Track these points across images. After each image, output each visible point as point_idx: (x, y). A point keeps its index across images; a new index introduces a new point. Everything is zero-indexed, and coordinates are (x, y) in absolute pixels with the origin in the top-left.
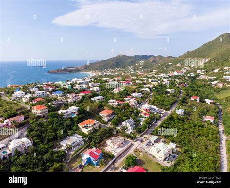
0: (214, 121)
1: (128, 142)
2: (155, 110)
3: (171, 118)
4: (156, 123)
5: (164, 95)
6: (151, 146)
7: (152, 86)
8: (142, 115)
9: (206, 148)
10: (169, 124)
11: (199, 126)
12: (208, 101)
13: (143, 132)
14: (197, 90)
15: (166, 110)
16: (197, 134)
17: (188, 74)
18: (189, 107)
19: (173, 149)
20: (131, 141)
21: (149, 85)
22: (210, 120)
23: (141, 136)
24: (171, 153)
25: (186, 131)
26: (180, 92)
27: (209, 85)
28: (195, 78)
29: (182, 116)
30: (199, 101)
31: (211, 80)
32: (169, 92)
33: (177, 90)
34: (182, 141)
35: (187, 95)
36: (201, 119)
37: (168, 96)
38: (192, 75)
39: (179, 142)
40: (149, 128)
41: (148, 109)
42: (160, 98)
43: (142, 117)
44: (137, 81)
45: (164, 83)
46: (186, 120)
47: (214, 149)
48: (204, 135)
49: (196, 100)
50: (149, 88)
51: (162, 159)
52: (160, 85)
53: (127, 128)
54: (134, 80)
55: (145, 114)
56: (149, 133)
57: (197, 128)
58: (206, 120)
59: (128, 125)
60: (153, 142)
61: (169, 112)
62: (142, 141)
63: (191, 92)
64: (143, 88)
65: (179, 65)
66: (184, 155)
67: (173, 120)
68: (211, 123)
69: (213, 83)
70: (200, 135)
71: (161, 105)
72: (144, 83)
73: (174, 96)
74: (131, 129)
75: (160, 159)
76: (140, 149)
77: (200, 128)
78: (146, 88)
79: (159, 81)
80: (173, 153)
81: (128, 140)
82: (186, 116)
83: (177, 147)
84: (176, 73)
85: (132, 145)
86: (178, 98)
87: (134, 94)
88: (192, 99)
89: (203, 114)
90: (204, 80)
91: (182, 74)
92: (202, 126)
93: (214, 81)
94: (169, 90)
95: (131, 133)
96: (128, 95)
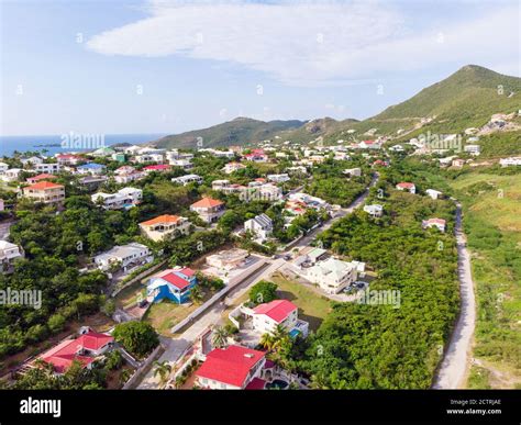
0: (446, 229)
1: (258, 259)
2: (317, 204)
3: (354, 219)
4: (320, 226)
5: (337, 180)
6: (308, 267)
7: (311, 163)
8: (289, 210)
9: (430, 271)
10: (349, 228)
11: (415, 235)
12: (433, 194)
13: (290, 241)
14: (409, 174)
15: (342, 206)
16: (410, 247)
17: (389, 146)
18: (393, 202)
19: (358, 274)
20: (263, 258)
21: (304, 161)
22: (438, 225)
23: (287, 249)
24: (355, 278)
25: (387, 242)
26: (373, 176)
27: (434, 166)
28: (404, 154)
29: (377, 219)
30: (413, 192)
31: (439, 156)
32: (348, 176)
33: (367, 170)
34: (378, 258)
35: (389, 181)
36: (418, 223)
37: (346, 182)
38: (400, 148)
39: (373, 260)
40: (305, 235)
41: (302, 201)
42: (328, 183)
43: (290, 215)
44: (278, 155)
45: (337, 158)
46: (386, 224)
47: (446, 272)
48: (425, 249)
49: (408, 191)
50: (304, 165)
51: (335, 290)
52: (329, 162)
53: (255, 234)
54: (272, 153)
55: (296, 209)
56: (304, 244)
57: (410, 238)
58: (430, 225)
59: (257, 226)
60: (314, 260)
61: (350, 210)
62: (289, 258)
63: (396, 175)
64: (291, 166)
65: (370, 133)
66: (384, 281)
67: (359, 223)
68: (439, 231)
69: (442, 160)
70: (416, 249)
71: (331, 196)
72: (294, 159)
73: (361, 181)
74: (264, 236)
75: (331, 289)
76: (285, 273)
77: (418, 238)
78: (298, 165)
79: (327, 156)
80: (359, 279)
81: (258, 255)
82: (385, 217)
83: (366, 269)
84: (363, 145)
85: (266, 265)
86: (368, 185)
87: (270, 177)
88: (399, 187)
89: (423, 215)
90: (423, 157)
91: (376, 147)
92: (422, 236)
93: (444, 157)
94: (347, 171)
95: (264, 242)
96: (258, 177)
